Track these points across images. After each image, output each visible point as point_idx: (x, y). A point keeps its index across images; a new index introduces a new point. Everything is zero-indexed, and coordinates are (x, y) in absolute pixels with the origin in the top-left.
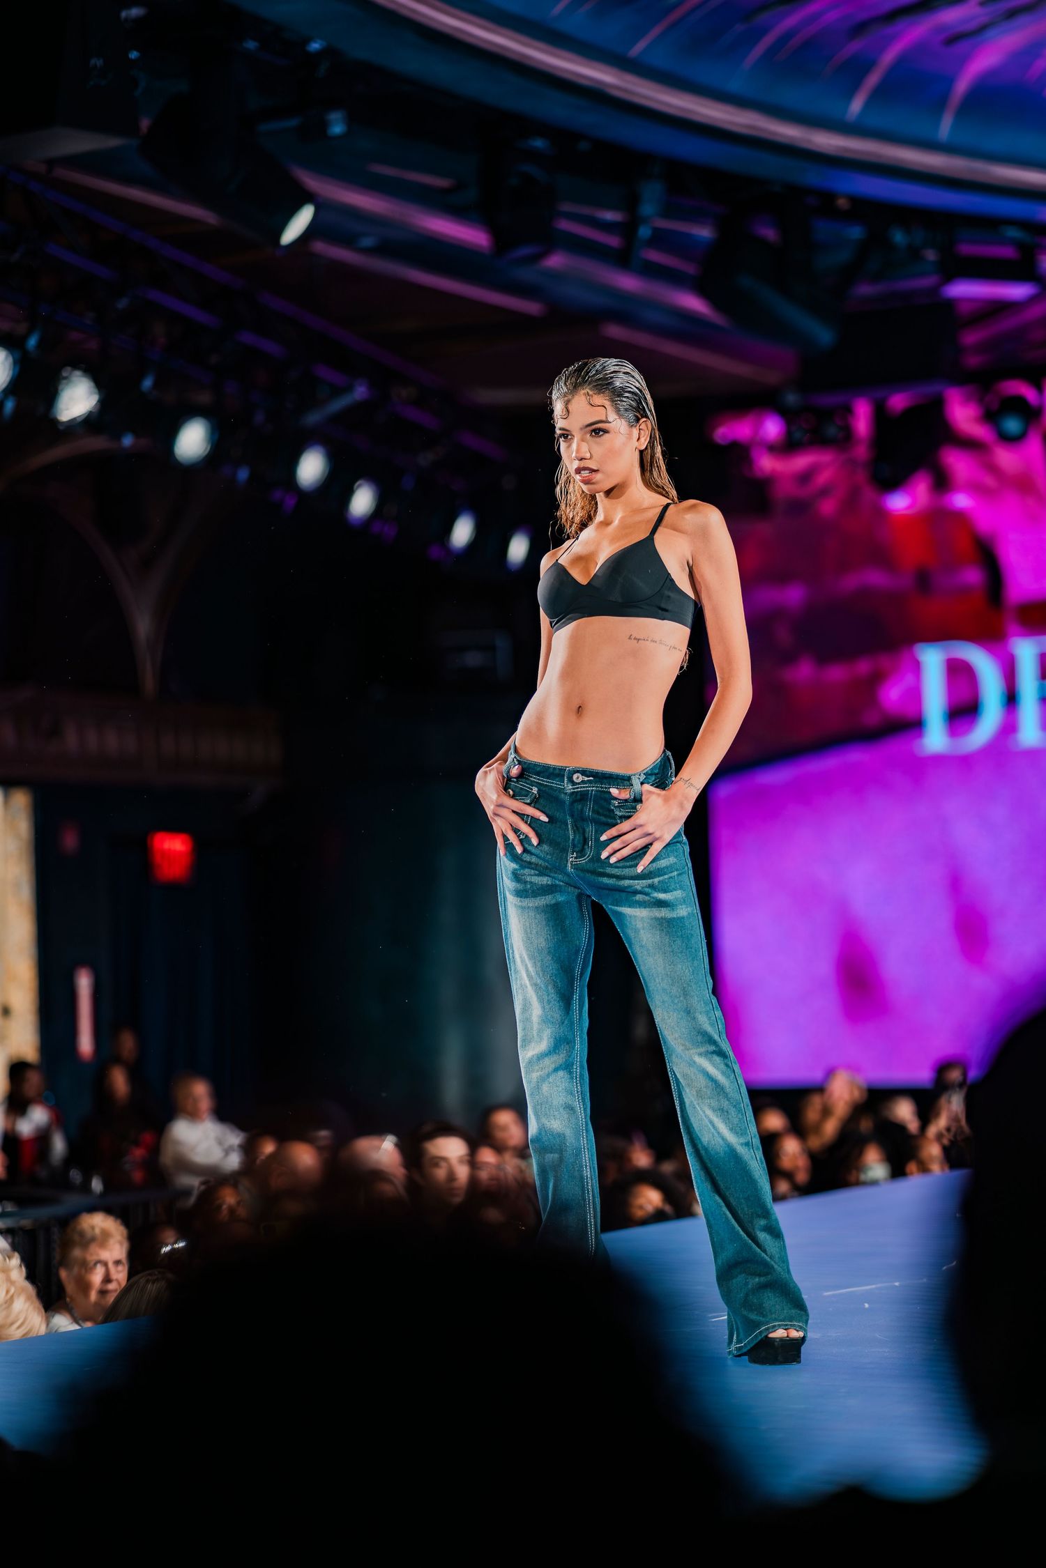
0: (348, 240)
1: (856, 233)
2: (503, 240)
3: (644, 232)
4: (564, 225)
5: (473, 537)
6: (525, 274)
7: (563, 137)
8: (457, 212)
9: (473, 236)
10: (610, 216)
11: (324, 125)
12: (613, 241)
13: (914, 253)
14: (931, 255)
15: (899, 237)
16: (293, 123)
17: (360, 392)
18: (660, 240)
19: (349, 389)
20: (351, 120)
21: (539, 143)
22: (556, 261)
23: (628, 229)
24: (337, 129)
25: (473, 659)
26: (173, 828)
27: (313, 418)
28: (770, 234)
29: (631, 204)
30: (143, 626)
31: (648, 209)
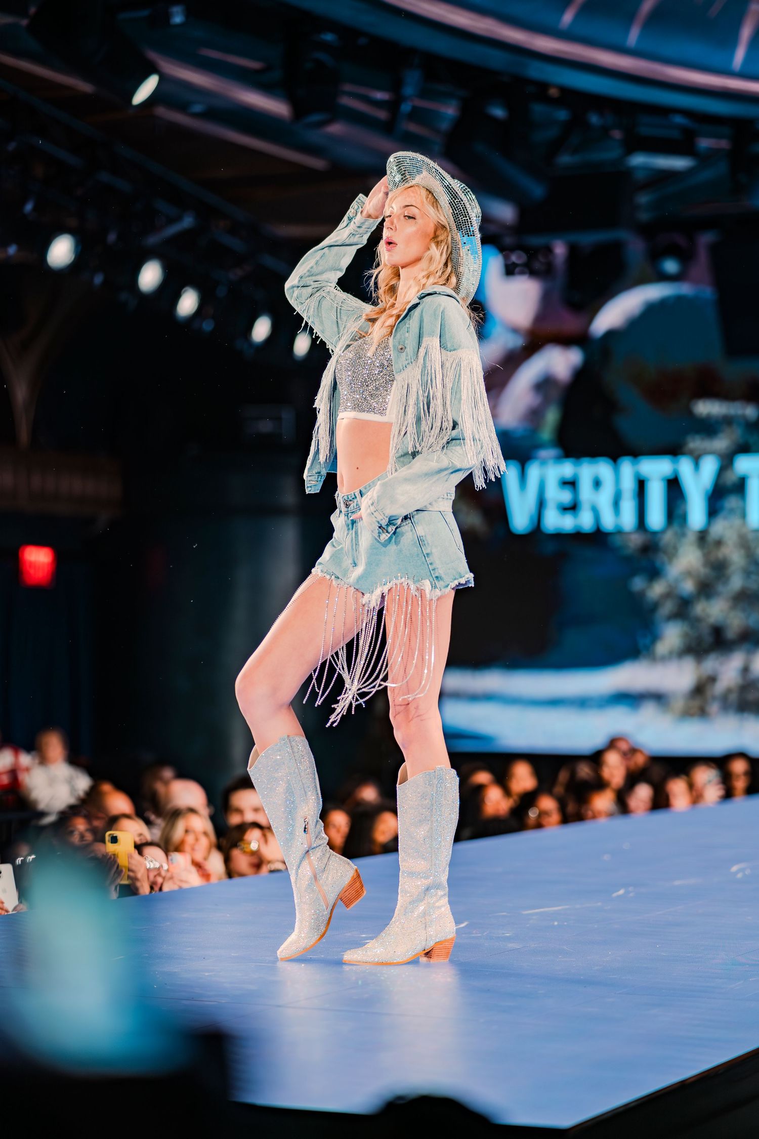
0: (183, 107)
1: (562, 115)
2: (299, 110)
3: (406, 107)
4: (346, 101)
5: (270, 333)
6: (314, 137)
7: (347, 33)
8: (266, 88)
9: (276, 107)
10: (380, 95)
11: (167, 16)
12: (382, 115)
13: (605, 131)
14: (617, 134)
15: (594, 119)
16: (145, 13)
17: (188, 222)
18: (416, 115)
19: (178, 219)
20: (188, 14)
21: (329, 37)
22: (336, 128)
23: (393, 106)
24: (178, 18)
25: (266, 426)
26: (39, 543)
27: (152, 240)
28: (499, 112)
29: (396, 87)
30: (21, 393)
31: (409, 90)
